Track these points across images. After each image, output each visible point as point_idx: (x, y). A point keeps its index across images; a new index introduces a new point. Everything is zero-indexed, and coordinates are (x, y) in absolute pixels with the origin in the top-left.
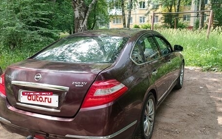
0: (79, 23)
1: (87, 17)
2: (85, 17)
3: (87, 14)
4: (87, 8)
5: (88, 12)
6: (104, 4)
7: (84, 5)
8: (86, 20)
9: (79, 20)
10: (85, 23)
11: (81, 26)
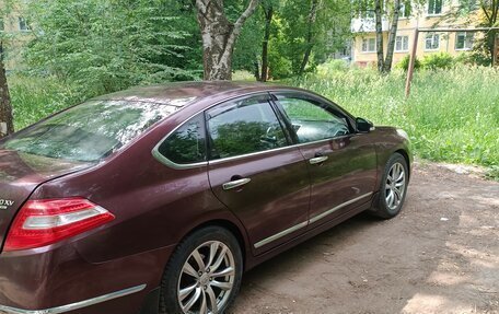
0: (210, 59)
1: (228, 47)
2: (224, 47)
3: (230, 41)
4: (231, 27)
5: (232, 36)
6: (335, 8)
7: (222, 21)
8: (227, 53)
9: (211, 53)
10: (224, 60)
11: (216, 67)
